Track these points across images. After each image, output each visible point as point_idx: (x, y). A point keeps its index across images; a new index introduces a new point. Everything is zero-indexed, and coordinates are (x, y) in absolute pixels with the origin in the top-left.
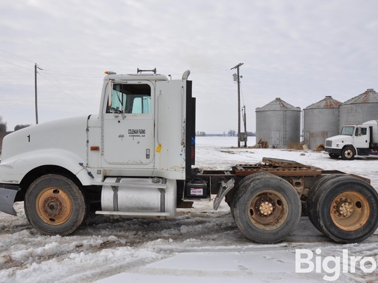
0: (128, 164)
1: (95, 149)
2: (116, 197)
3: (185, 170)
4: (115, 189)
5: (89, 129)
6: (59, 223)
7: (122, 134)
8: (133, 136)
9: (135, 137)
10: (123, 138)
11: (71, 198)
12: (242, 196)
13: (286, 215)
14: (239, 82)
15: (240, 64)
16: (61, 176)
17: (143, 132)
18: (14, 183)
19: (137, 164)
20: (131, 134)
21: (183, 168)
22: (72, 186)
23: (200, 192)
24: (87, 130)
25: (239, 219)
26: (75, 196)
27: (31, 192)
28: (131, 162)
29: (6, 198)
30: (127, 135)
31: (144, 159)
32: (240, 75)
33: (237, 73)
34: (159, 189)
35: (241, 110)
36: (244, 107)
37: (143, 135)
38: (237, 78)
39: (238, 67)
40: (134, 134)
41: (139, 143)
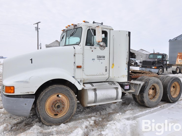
0: (96, 75)
1: (79, 67)
2: (96, 95)
3: (127, 77)
4: (95, 90)
5: (76, 55)
6: (60, 116)
7: (94, 58)
8: (99, 59)
9: (100, 60)
10: (94, 61)
11: (69, 99)
12: (147, 87)
13: (159, 94)
14: (38, 31)
15: (39, 22)
16: (62, 85)
17: (104, 57)
18: (30, 93)
19: (101, 75)
20: (98, 58)
21: (127, 76)
22: (70, 91)
23: (128, 87)
24: (74, 56)
25: (145, 98)
26: (72, 97)
27: (42, 99)
28: (98, 74)
29: (25, 105)
30: (96, 59)
31: (104, 72)
32: (39, 28)
33: (37, 27)
34: (115, 88)
35: (39, 45)
36: (41, 44)
37: (104, 59)
38: (37, 29)
39: (37, 23)
40: (100, 58)
41: (102, 63)
